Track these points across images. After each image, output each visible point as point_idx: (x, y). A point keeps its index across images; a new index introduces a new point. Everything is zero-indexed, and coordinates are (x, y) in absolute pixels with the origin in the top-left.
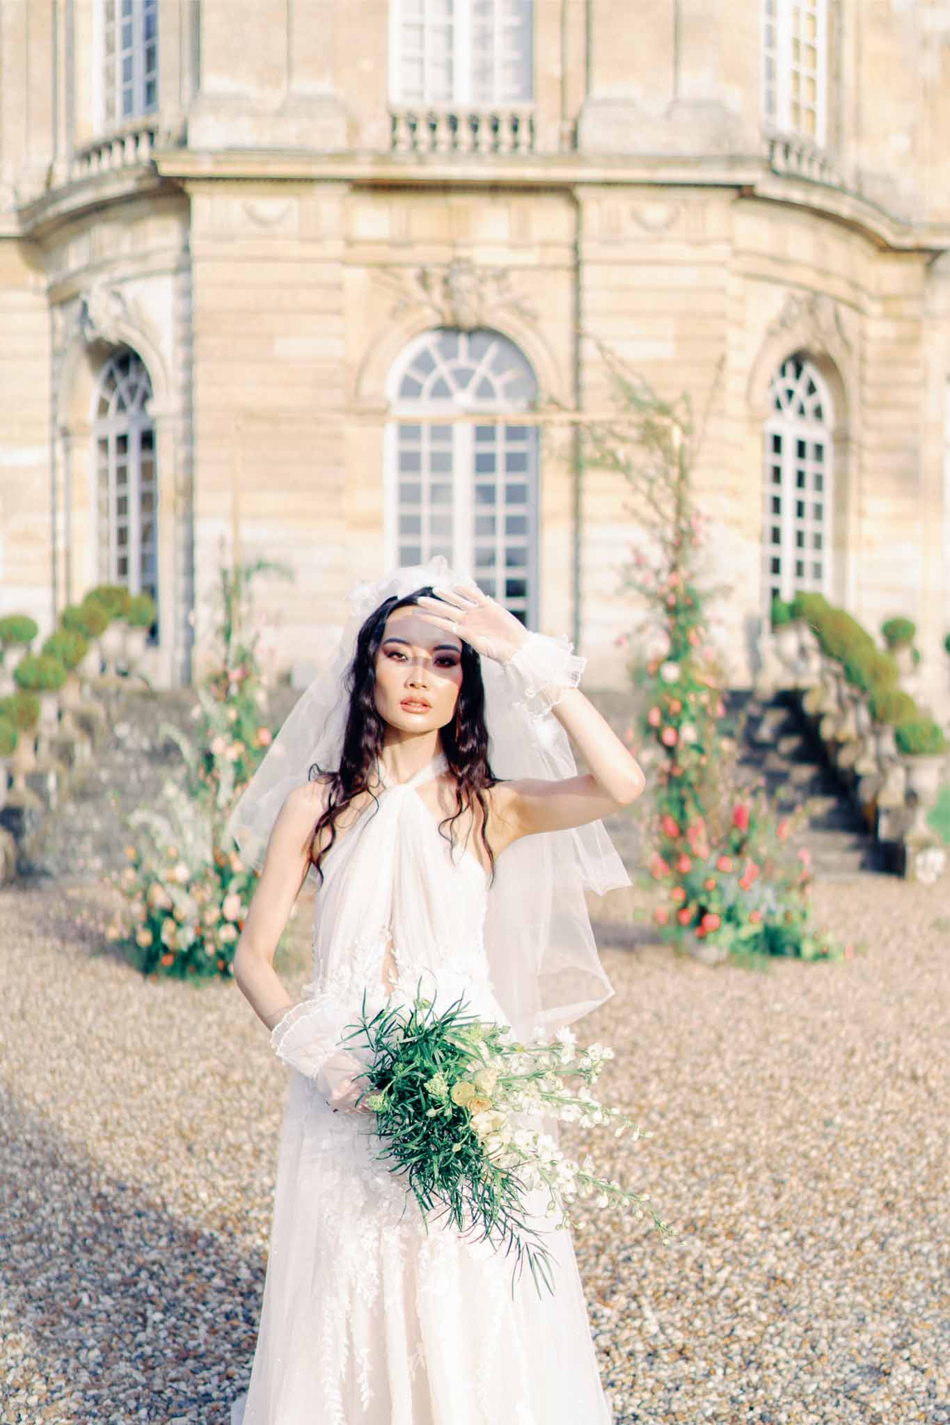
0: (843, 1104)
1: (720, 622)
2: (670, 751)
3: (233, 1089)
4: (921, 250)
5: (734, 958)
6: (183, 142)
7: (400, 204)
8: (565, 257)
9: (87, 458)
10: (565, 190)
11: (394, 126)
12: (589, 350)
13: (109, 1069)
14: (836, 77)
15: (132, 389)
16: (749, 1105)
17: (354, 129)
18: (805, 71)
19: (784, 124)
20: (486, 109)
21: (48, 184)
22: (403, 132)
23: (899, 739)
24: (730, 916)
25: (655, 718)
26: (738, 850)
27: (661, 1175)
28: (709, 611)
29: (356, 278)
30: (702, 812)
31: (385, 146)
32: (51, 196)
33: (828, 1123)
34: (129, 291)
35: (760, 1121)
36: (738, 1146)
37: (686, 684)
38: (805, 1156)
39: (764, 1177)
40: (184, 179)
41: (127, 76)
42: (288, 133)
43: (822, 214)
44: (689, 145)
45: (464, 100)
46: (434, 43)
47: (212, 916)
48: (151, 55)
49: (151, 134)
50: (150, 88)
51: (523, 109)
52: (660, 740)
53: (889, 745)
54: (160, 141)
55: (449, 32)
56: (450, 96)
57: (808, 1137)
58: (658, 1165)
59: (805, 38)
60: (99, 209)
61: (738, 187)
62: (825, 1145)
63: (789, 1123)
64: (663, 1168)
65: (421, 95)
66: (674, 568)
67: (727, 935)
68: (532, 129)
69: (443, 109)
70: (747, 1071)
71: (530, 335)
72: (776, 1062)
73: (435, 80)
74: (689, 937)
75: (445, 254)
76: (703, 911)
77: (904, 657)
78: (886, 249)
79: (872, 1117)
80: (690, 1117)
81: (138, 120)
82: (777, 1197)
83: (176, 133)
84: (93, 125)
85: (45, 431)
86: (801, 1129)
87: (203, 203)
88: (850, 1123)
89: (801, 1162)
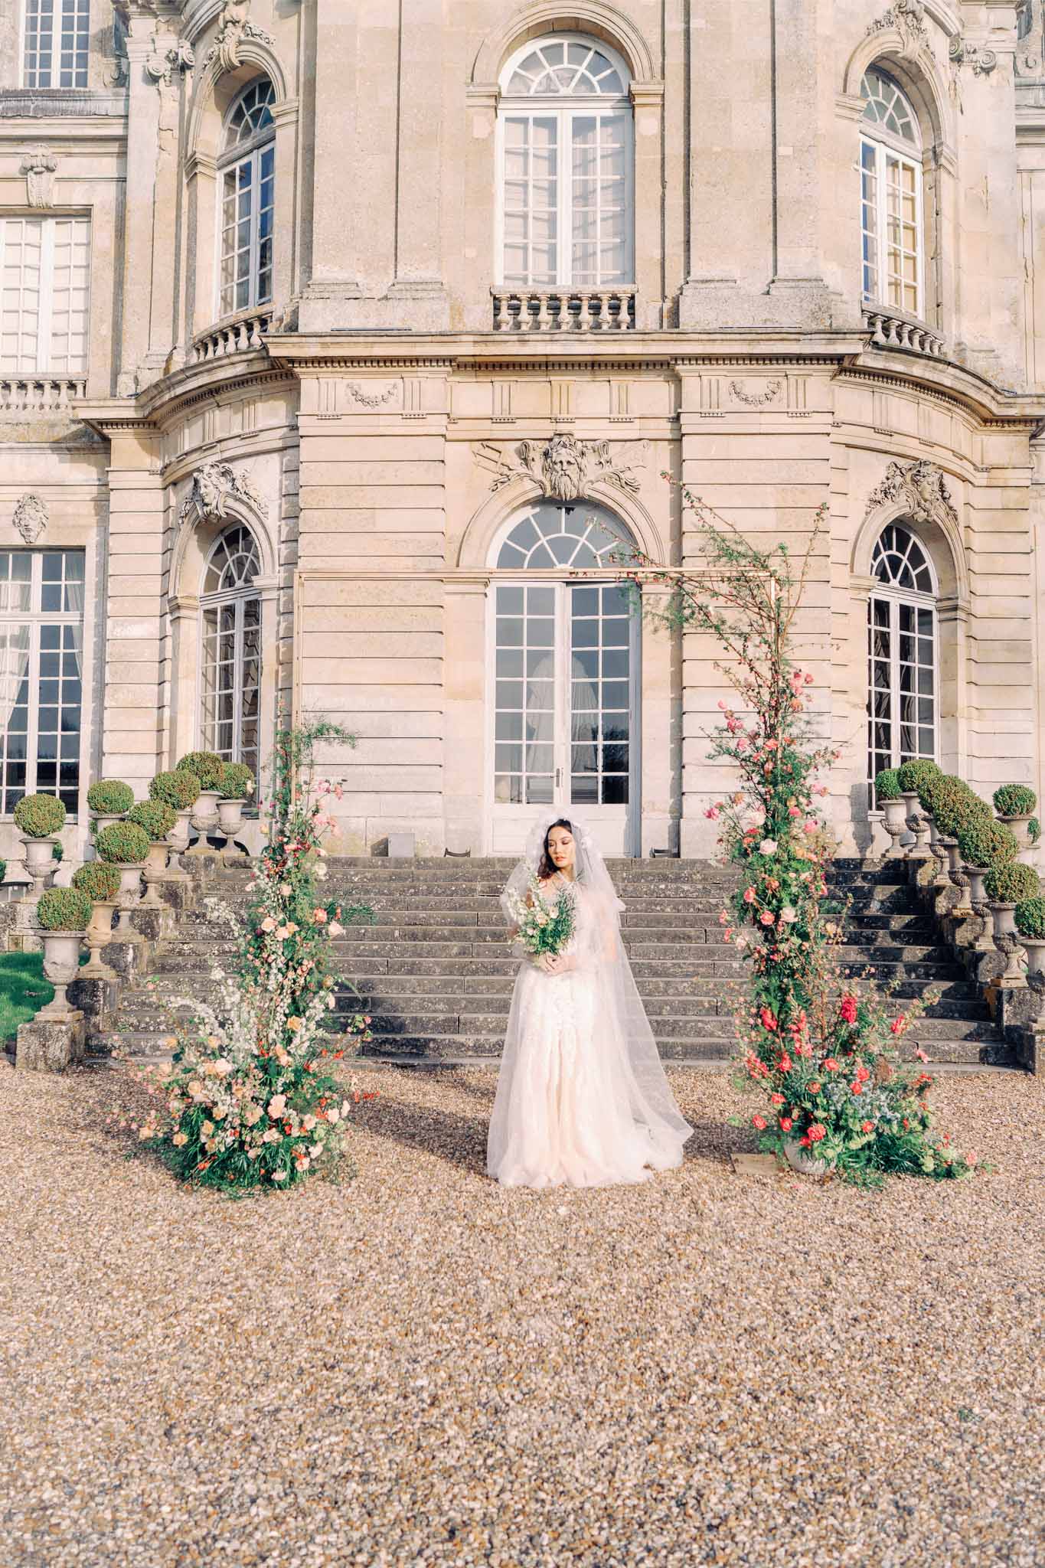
0: (982, 1385)
1: (823, 792)
2: (769, 933)
3: (242, 1342)
4: (1025, 420)
5: (843, 1173)
6: (293, 328)
7: (503, 382)
8: (665, 429)
9: (194, 630)
10: (665, 366)
11: (497, 309)
12: (689, 519)
13: (105, 1310)
14: (935, 256)
15: (240, 563)
16: (861, 1384)
17: (457, 311)
18: (904, 249)
19: (884, 299)
20: (586, 290)
21: (167, 370)
22: (505, 314)
23: (1019, 919)
24: (839, 1126)
25: (751, 897)
26: (847, 1048)
27: (750, 1495)
28: (811, 779)
29: (457, 454)
30: (807, 1003)
31: (488, 327)
32: (169, 380)
33: (964, 1414)
34: (237, 468)
35: (877, 1411)
36: (851, 1448)
37: (786, 861)
38: (938, 1468)
39: (885, 1500)
40: (291, 360)
41: (244, 272)
42: (394, 317)
43: (922, 386)
44: (788, 319)
45: (565, 283)
46: (536, 231)
47: (255, 1115)
48: (265, 249)
49: (264, 322)
50: (264, 280)
51: (624, 290)
52: (756, 922)
53: (1009, 924)
54: (271, 328)
55: (552, 221)
56: (553, 280)
57: (939, 1436)
58: (746, 1478)
59: (904, 217)
60: (212, 391)
61: (839, 359)
62: (962, 1449)
63: (915, 1413)
64: (753, 1481)
65: (525, 280)
66: (771, 733)
67: (836, 1147)
68: (631, 308)
69: (544, 291)
70: (859, 1332)
71: (629, 505)
72: (896, 1321)
73: (538, 266)
74: (792, 1148)
75: (547, 429)
76: (808, 1119)
77: (1020, 829)
78: (990, 420)
79: (1020, 1404)
80: (789, 1401)
81: (253, 310)
82: (902, 1537)
83: (287, 320)
84: (210, 314)
85: (156, 606)
86: (931, 1422)
87: (310, 383)
88: (993, 1416)
89: (932, 1477)
